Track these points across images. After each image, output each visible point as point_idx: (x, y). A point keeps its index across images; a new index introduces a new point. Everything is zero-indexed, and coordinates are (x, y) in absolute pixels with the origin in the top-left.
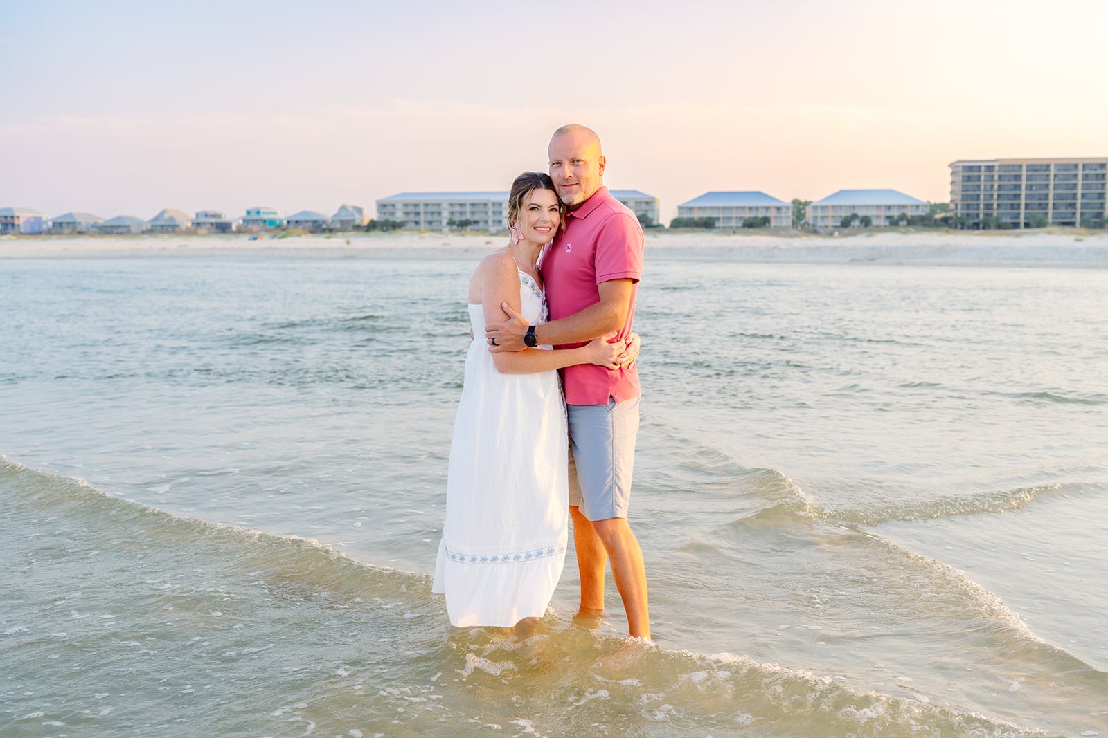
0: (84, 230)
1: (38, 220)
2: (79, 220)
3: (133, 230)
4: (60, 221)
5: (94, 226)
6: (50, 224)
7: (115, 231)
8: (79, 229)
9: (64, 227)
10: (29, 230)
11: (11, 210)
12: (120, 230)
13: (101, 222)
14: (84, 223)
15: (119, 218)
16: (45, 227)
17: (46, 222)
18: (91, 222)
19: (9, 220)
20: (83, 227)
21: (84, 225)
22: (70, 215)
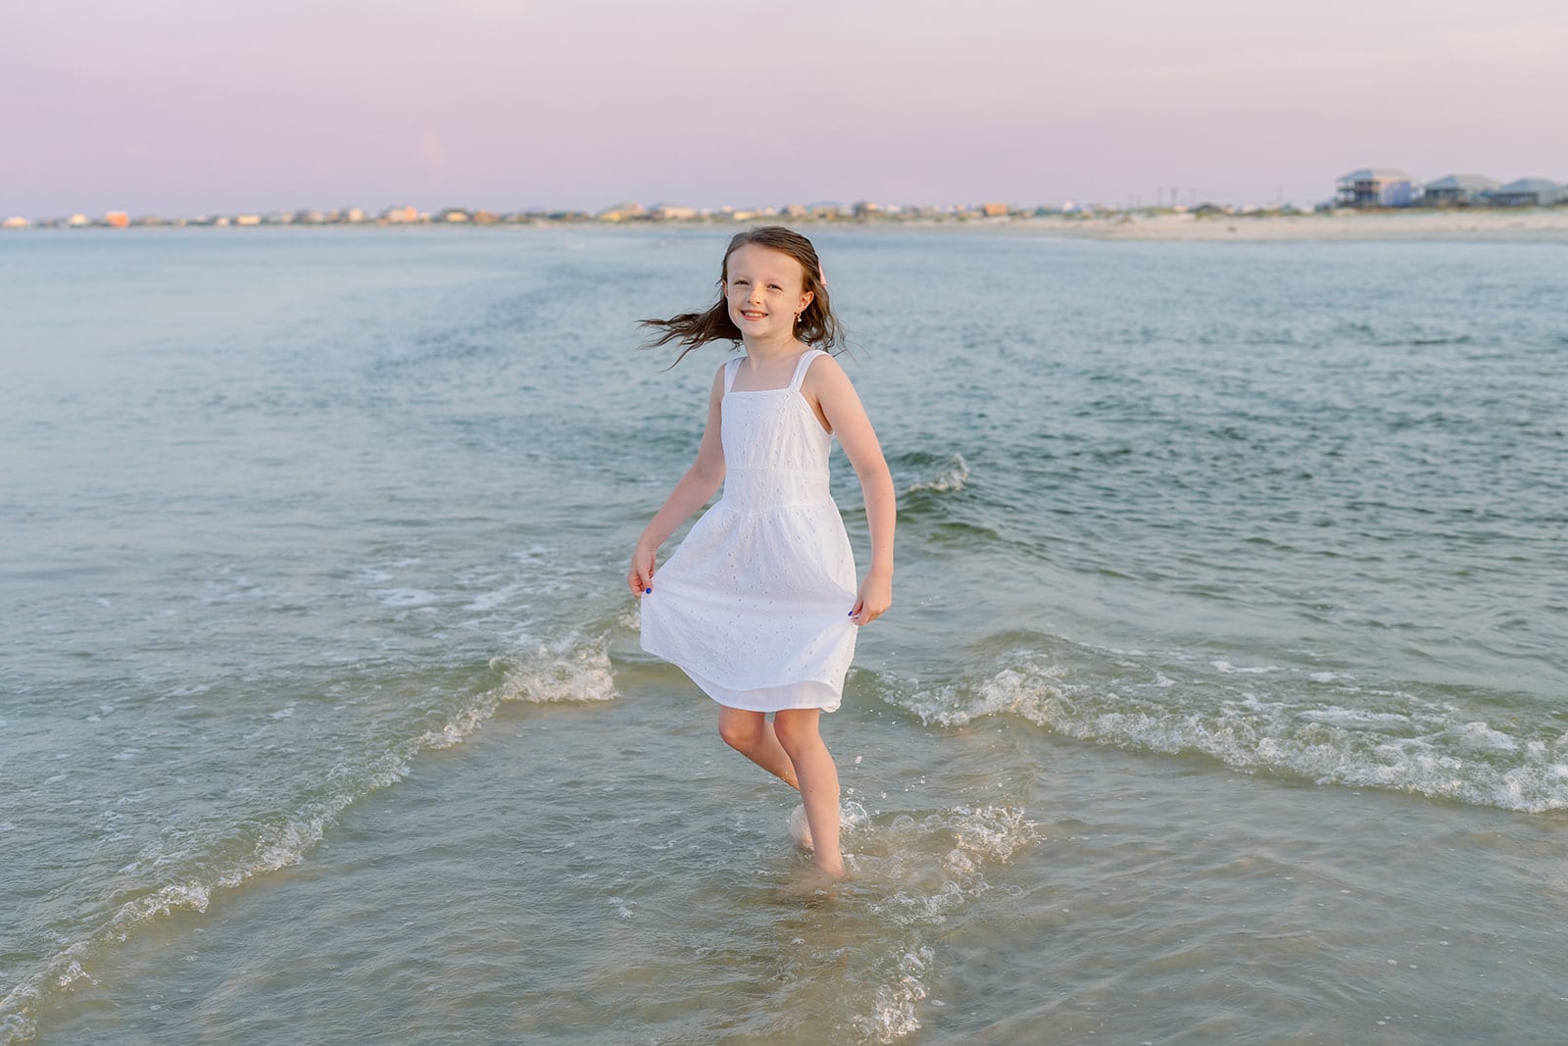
0: (1469, 201)
1: (1406, 185)
2: (1462, 185)
3: (1542, 199)
4: (1437, 186)
5: (1483, 194)
6: (1421, 192)
7: (1514, 201)
8: (1461, 199)
9: (1442, 197)
10: (1391, 202)
11: (1368, 172)
12: (1522, 200)
13: (1496, 188)
14: (1470, 188)
15: (1523, 182)
16: (1413, 196)
17: (1415, 190)
18: (1481, 187)
19: (1366, 188)
20: (1468, 197)
21: (1469, 192)
22: (1451, 178)
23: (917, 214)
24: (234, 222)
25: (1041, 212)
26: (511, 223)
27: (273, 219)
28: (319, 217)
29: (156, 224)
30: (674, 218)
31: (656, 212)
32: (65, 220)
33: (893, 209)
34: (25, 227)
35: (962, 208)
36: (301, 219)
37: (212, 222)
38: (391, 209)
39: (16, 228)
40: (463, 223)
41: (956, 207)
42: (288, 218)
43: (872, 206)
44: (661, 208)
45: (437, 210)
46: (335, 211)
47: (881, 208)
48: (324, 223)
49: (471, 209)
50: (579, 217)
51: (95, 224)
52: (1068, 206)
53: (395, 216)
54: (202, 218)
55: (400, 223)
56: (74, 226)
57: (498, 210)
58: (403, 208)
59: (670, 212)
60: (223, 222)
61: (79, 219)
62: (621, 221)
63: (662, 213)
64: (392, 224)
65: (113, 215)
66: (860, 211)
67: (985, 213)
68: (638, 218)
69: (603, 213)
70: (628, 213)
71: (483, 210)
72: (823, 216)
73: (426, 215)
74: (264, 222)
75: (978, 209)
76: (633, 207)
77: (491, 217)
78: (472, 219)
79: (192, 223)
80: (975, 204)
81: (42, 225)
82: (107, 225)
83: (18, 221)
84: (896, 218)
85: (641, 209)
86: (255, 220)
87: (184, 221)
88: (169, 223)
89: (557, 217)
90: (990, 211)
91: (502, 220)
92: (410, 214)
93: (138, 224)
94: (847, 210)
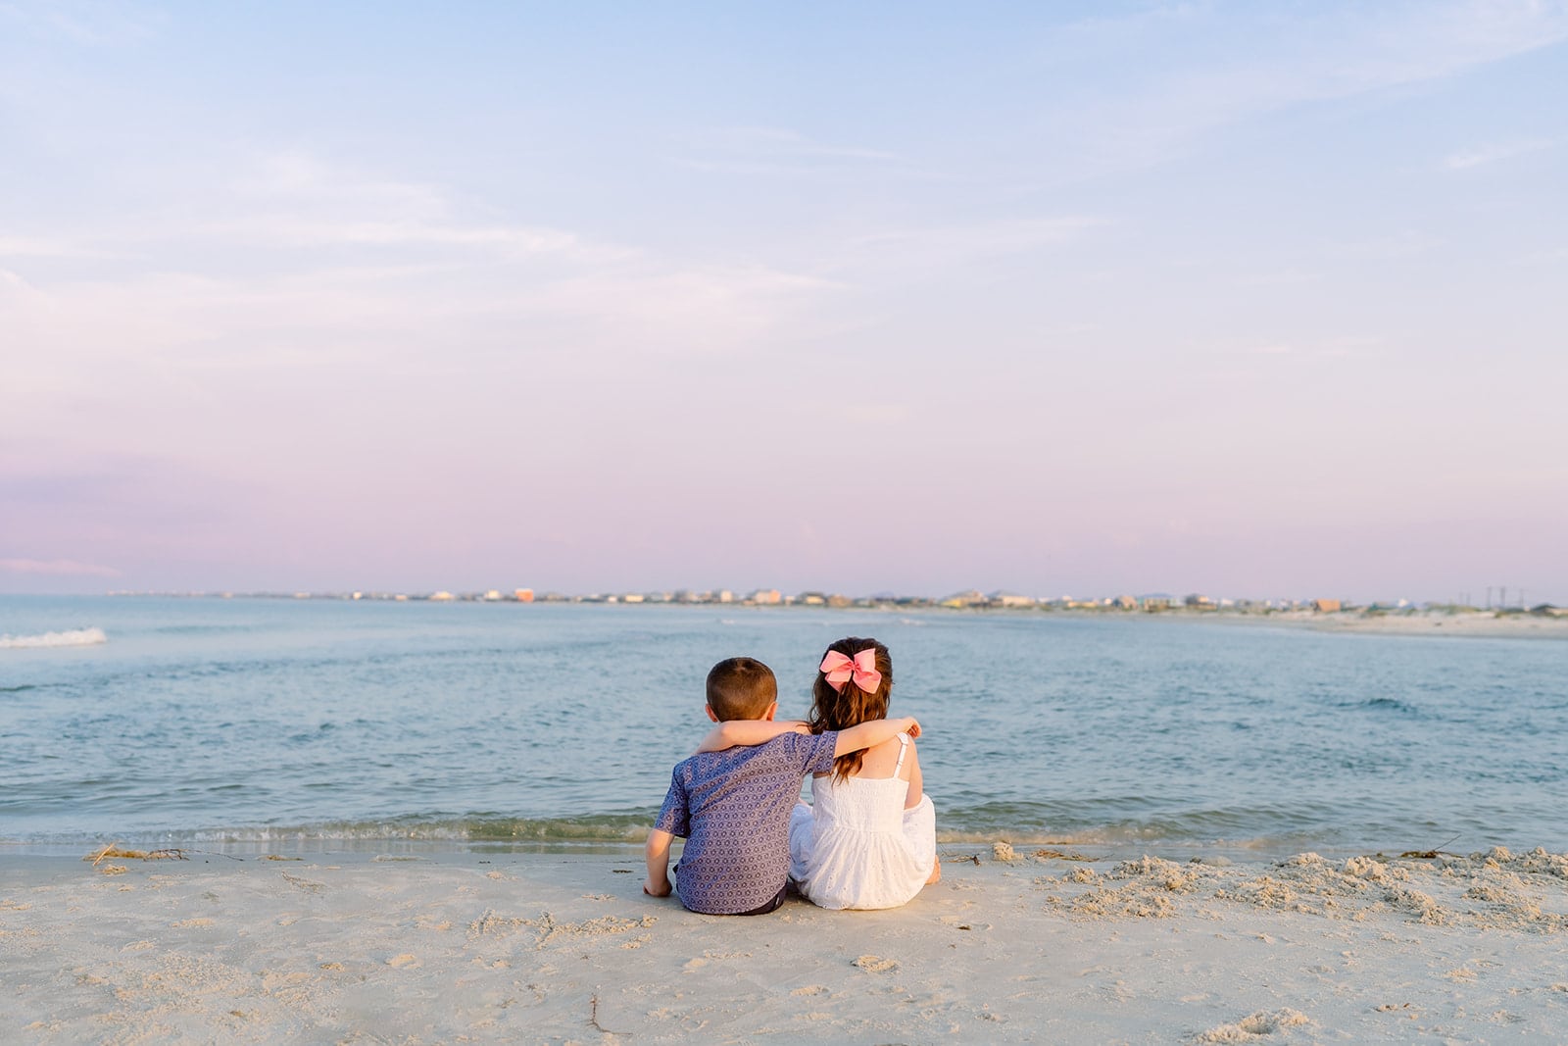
23: (1246, 607)
24: (621, 600)
25: (1376, 609)
26: (864, 606)
27: (654, 598)
28: (694, 598)
29: (555, 600)
30: (1011, 606)
31: (994, 600)
32: (482, 595)
33: (1226, 602)
34: (449, 600)
35: (1293, 601)
36: (679, 599)
37: (603, 599)
38: (757, 591)
39: (442, 600)
40: (818, 605)
41: (1290, 602)
42: (667, 598)
43: (1204, 599)
44: (999, 597)
45: (798, 593)
46: (708, 593)
47: (1215, 602)
48: (698, 603)
49: (827, 593)
50: (922, 603)
51: (506, 599)
52: (1403, 603)
53: (761, 598)
54: (595, 596)
55: (764, 604)
56: (489, 600)
57: (851, 595)
58: (768, 591)
59: (1007, 600)
60: (612, 599)
61: (493, 595)
62: (963, 607)
63: (1001, 600)
64: (757, 604)
65: (521, 591)
66: (1192, 602)
67: (1317, 607)
68: (975, 605)
69: (946, 599)
70: (967, 600)
71: (838, 595)
72: (1155, 607)
73: (788, 598)
74: (647, 600)
75: (1311, 604)
76: (976, 595)
77: (843, 599)
78: (827, 601)
80: (1311, 600)
81: (464, 599)
82: (516, 600)
83: (444, 595)
84: (1227, 610)
85: (982, 597)
86: (639, 598)
88: (567, 600)
89: (903, 602)
90: (1323, 606)
91: (855, 603)
92: (774, 597)
93: (541, 599)
94: (1178, 602)
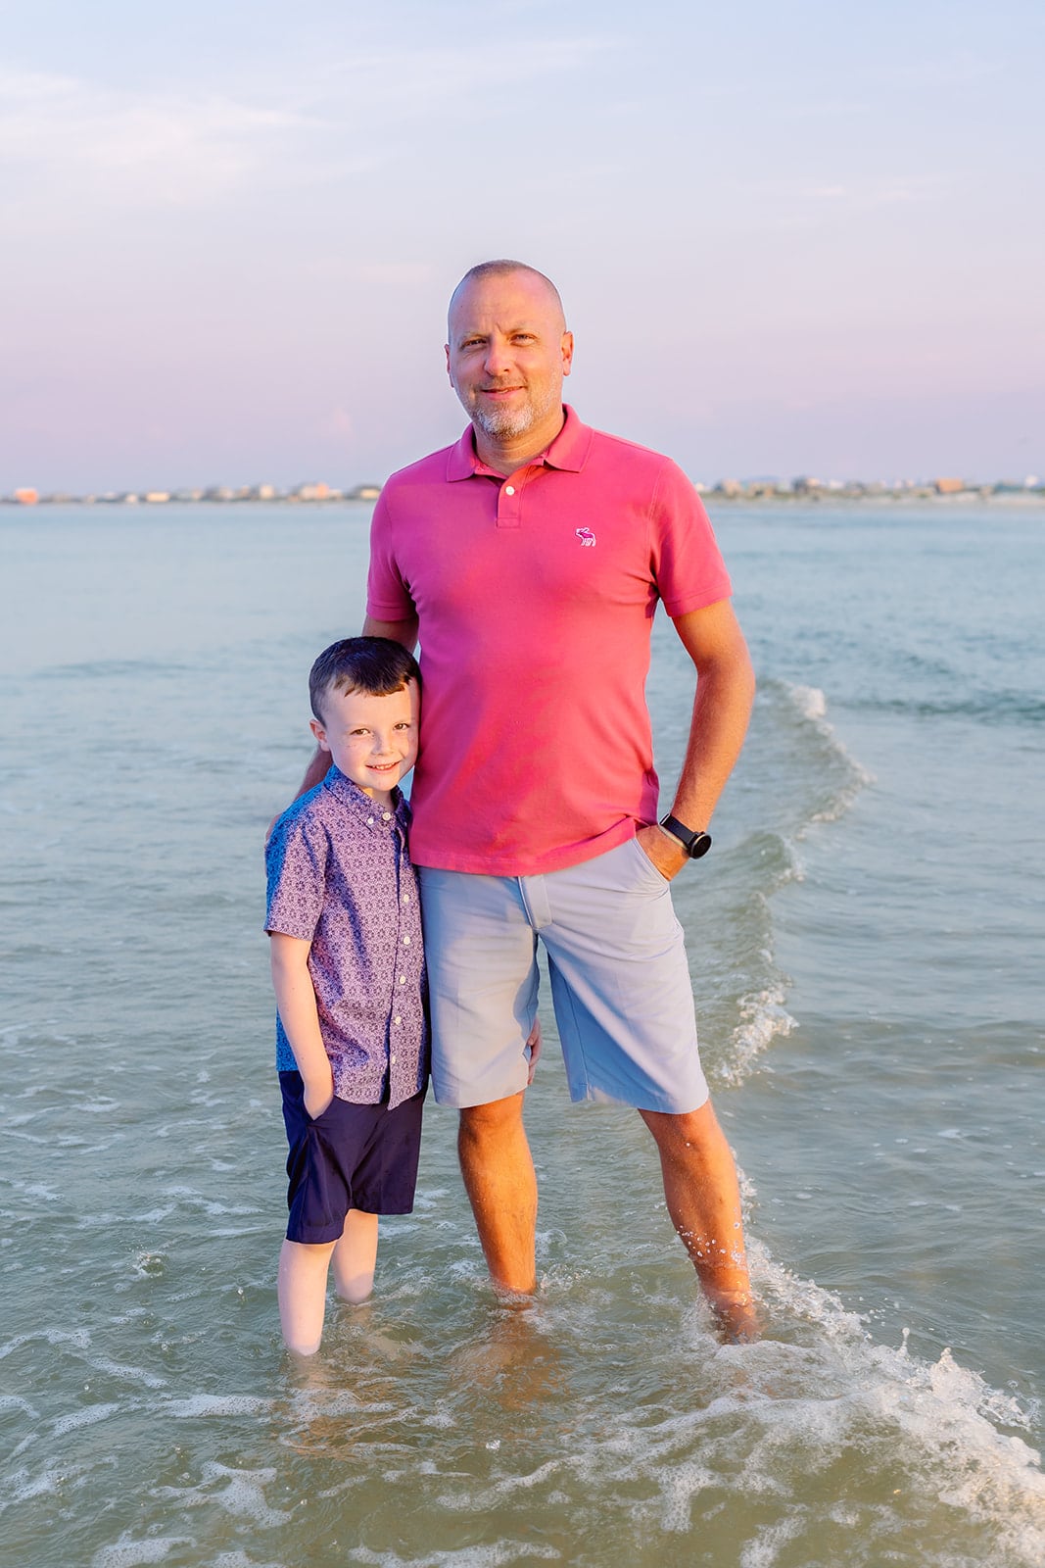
23: (863, 491)
24: (143, 499)
25: (999, 489)
27: (183, 495)
28: (229, 494)
29: (66, 501)
33: (835, 485)
35: (911, 483)
36: (211, 496)
37: (120, 499)
38: (303, 485)
41: (904, 482)
42: (197, 495)
43: (813, 482)
45: (350, 486)
46: (245, 488)
47: (823, 483)
48: (235, 500)
51: (6, 500)
53: (307, 493)
54: (110, 495)
55: (312, 500)
58: (315, 484)
60: (132, 499)
64: (304, 501)
65: (22, 492)
66: (800, 487)
67: (938, 490)
72: (759, 493)
73: (336, 492)
74: (173, 499)
75: (929, 485)
79: (101, 501)
80: (925, 479)
82: (16, 502)
84: (838, 493)
86: (163, 497)
87: (92, 497)
88: (77, 501)
90: (945, 487)
92: (323, 491)
93: (47, 501)
94: (786, 486)
